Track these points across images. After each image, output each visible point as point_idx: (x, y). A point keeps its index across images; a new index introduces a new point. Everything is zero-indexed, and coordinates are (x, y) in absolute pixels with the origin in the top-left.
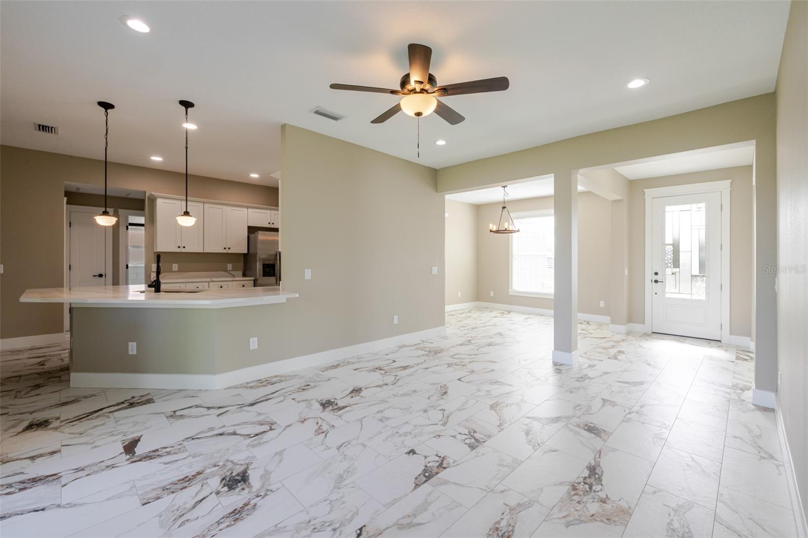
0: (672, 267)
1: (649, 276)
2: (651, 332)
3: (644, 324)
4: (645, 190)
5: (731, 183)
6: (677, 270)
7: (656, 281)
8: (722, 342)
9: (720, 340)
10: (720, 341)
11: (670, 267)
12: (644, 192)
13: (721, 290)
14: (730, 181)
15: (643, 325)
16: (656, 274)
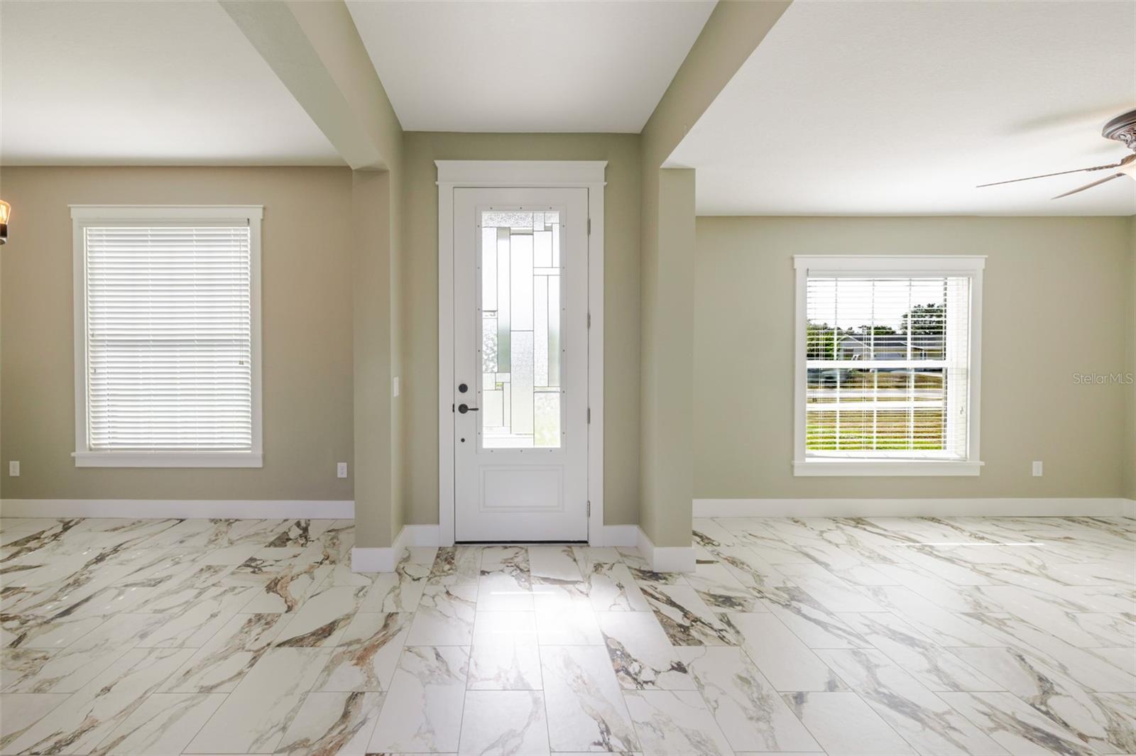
0: (496, 370)
1: (448, 397)
2: (453, 542)
3: (438, 523)
4: (437, 162)
5: (606, 168)
6: (506, 377)
7: (463, 409)
8: (591, 543)
9: (586, 539)
10: (586, 542)
11: (492, 372)
12: (436, 168)
13: (589, 422)
14: (605, 163)
15: (434, 527)
16: (463, 388)
